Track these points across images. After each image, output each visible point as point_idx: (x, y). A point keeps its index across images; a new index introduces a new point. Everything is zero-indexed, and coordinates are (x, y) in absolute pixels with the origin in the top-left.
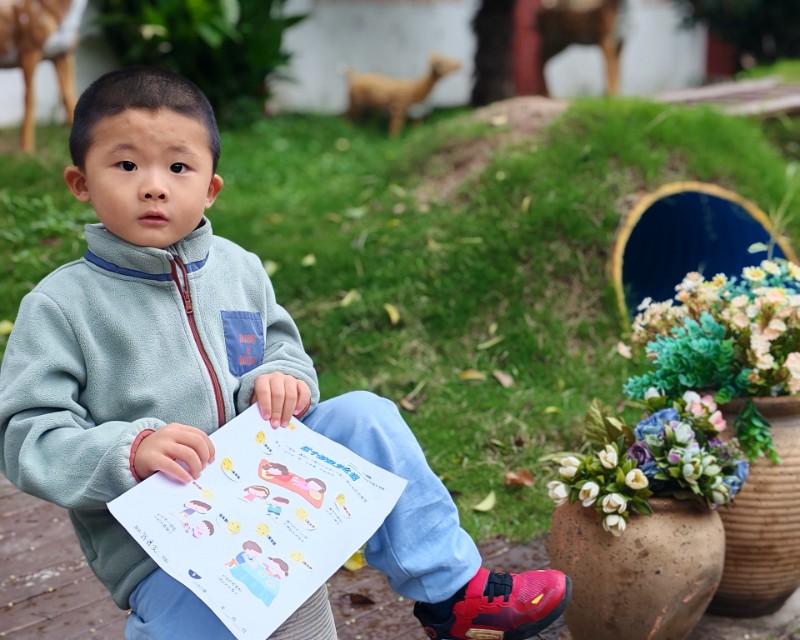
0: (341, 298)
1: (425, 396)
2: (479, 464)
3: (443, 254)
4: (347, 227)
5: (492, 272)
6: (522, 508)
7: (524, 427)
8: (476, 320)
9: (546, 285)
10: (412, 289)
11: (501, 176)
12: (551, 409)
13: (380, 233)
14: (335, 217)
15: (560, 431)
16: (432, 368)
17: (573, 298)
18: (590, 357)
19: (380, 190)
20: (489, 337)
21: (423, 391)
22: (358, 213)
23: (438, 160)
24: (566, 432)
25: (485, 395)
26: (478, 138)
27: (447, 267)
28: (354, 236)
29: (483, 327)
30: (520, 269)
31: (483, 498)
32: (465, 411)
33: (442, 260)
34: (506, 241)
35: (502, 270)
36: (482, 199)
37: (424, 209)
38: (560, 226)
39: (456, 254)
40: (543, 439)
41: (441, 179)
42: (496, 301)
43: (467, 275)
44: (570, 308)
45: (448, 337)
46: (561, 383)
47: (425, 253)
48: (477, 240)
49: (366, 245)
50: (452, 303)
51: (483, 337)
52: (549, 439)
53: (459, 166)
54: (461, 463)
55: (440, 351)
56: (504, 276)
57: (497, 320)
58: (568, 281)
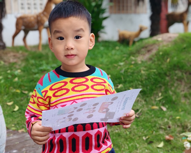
0: (118, 86)
1: (141, 113)
2: (158, 133)
3: (146, 74)
4: (119, 67)
5: (159, 79)
6: (171, 147)
7: (170, 123)
8: (155, 92)
9: (174, 82)
10: (137, 84)
11: (161, 53)
12: (178, 117)
13: (128, 69)
14: (116, 65)
15: (181, 124)
16: (143, 105)
17: (182, 86)
18: (188, 103)
19: (127, 58)
20: (159, 97)
21: (141, 112)
22: (122, 64)
23: (143, 50)
24: (183, 124)
25: (159, 113)
26: (154, 44)
27: (147, 78)
28: (121, 70)
29: (157, 94)
30: (167, 78)
31: (160, 143)
32: (153, 118)
33: (146, 76)
34: (163, 70)
35: (162, 78)
36: (156, 59)
37: (140, 62)
38: (178, 67)
39: (149, 74)
40: (176, 126)
41: (144, 55)
42: (160, 87)
43: (152, 80)
44: (182, 89)
45: (147, 97)
46: (180, 110)
47: (140, 74)
48: (155, 71)
49: (124, 72)
50: (148, 87)
51: (157, 97)
52: (178, 126)
53: (149, 51)
54: (153, 133)
55: (145, 101)
56: (163, 80)
57: (161, 92)
58: (181, 81)
